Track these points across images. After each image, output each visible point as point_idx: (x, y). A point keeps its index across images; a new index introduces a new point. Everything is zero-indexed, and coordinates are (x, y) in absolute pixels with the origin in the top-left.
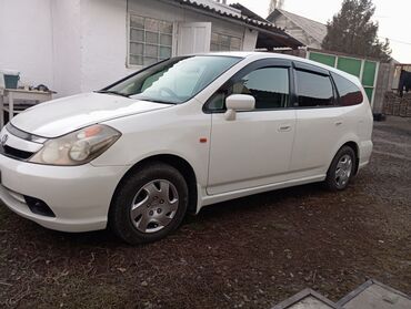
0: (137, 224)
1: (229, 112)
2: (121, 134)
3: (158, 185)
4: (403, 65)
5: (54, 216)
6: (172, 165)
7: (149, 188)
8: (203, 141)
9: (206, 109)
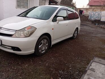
0: (40, 51)
1: (57, 22)
2: (36, 28)
3: (44, 41)
4: (80, 8)
5: (21, 51)
6: (46, 35)
7: (42, 42)
8: (53, 29)
9: (53, 21)
